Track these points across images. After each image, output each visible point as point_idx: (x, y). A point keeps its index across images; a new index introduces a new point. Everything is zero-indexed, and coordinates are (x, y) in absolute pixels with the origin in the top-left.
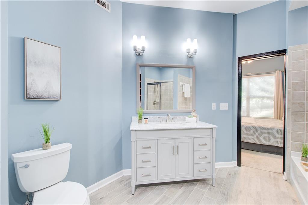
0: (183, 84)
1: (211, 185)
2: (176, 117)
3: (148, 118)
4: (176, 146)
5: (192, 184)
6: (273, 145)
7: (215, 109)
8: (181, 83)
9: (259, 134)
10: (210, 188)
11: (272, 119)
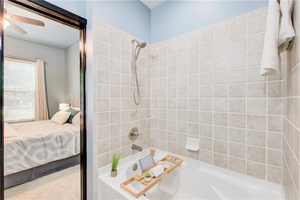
6: (51, 161)
9: (29, 153)
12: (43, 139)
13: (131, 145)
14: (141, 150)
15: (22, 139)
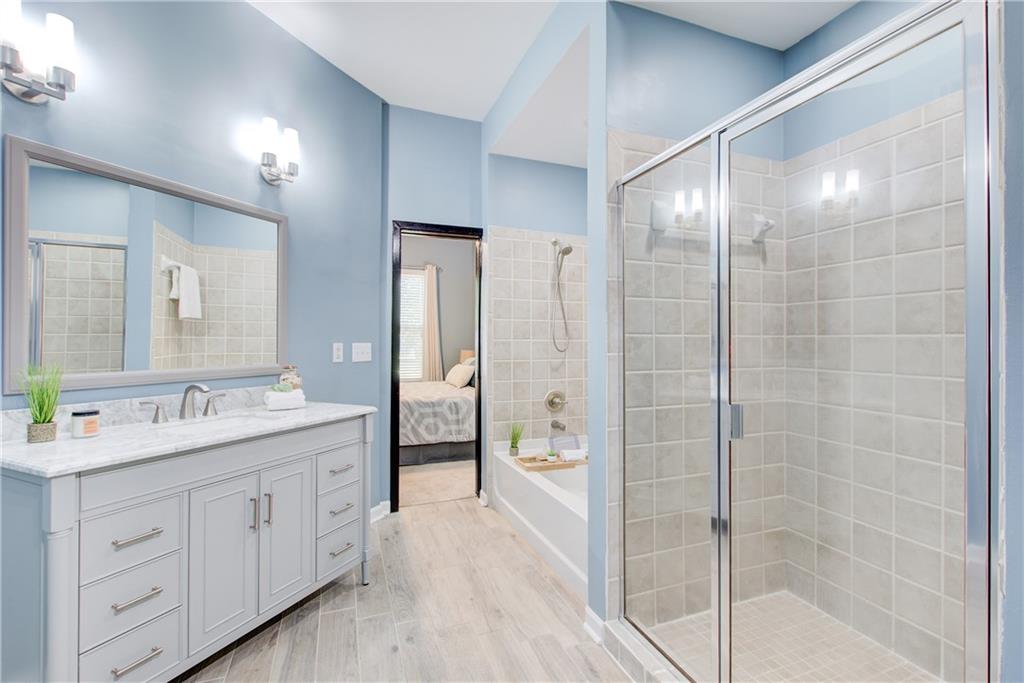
0: (171, 263)
1: (357, 585)
2: (224, 395)
3: (96, 413)
4: (262, 495)
5: (302, 611)
6: (443, 441)
7: (341, 360)
8: (166, 262)
9: (416, 421)
10: (360, 595)
11: (420, 381)
12: (433, 404)
13: (550, 420)
14: (563, 429)
15: (409, 400)
